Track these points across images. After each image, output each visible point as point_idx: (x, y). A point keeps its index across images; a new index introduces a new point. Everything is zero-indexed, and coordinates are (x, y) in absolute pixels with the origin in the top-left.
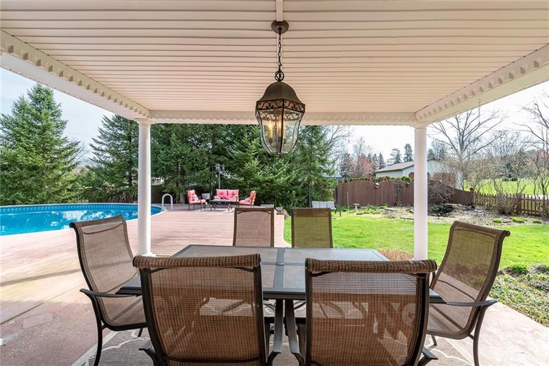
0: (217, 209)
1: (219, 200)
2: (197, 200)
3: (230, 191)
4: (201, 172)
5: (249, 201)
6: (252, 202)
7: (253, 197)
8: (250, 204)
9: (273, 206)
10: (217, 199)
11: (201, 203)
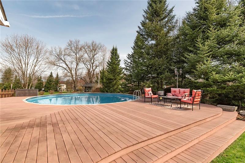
3: (182, 90)
5: (191, 100)
6: (193, 101)
7: (195, 96)
8: (192, 103)
9: (236, 108)
10: (170, 96)
11: (151, 98)
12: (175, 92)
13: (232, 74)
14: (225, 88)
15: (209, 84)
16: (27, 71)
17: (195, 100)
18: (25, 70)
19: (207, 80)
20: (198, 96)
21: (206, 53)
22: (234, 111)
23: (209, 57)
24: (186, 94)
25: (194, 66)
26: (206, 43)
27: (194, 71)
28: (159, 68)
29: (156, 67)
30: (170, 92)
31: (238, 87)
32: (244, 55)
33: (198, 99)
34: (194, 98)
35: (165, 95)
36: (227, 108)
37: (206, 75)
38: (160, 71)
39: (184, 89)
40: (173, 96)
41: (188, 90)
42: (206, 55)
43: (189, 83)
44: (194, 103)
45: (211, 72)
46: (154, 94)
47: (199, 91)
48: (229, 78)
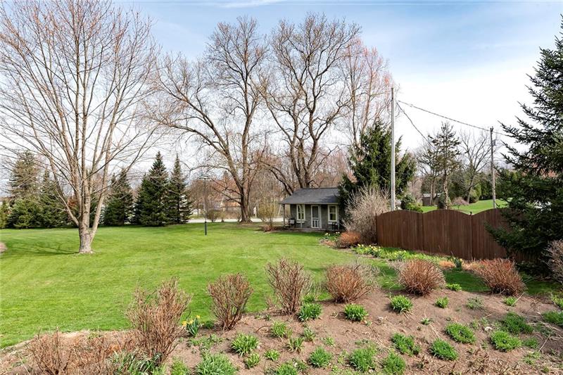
16: (84, 145)
18: (77, 141)
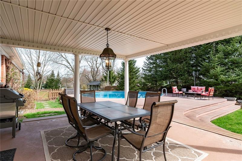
0: (189, 97)
1: (192, 92)
2: (177, 91)
3: (200, 88)
4: (183, 77)
5: (207, 94)
6: (209, 94)
7: (210, 91)
8: (208, 95)
9: (236, 99)
10: (190, 91)
11: (178, 93)
12: (194, 89)
13: (234, 77)
14: (229, 86)
15: (218, 83)
17: (211, 94)
19: (217, 80)
20: (212, 91)
21: (217, 62)
22: (234, 100)
23: (218, 65)
24: (203, 90)
25: (208, 71)
26: (217, 56)
27: (208, 74)
28: (181, 71)
29: (178, 70)
30: (190, 89)
31: (237, 85)
32: (241, 64)
33: (212, 93)
34: (210, 92)
35: (187, 91)
36: (230, 99)
37: (216, 77)
38: (181, 73)
39: (201, 87)
40: (193, 91)
41: (204, 88)
42: (216, 63)
43: (204, 83)
44: (210, 95)
45: (220, 75)
46: (180, 91)
47: (213, 88)
48: (232, 79)
